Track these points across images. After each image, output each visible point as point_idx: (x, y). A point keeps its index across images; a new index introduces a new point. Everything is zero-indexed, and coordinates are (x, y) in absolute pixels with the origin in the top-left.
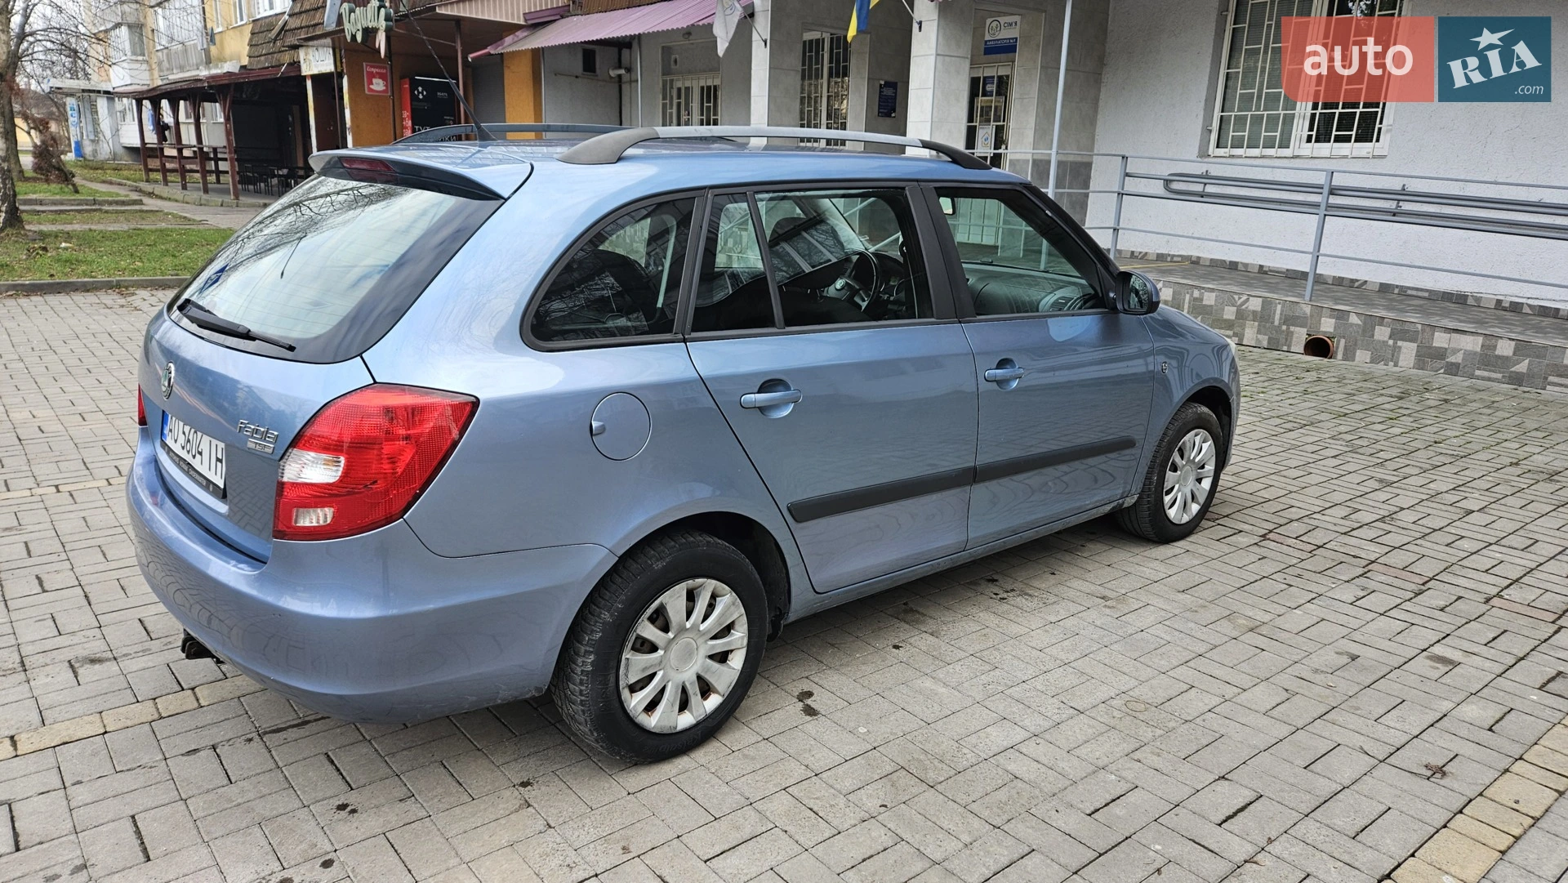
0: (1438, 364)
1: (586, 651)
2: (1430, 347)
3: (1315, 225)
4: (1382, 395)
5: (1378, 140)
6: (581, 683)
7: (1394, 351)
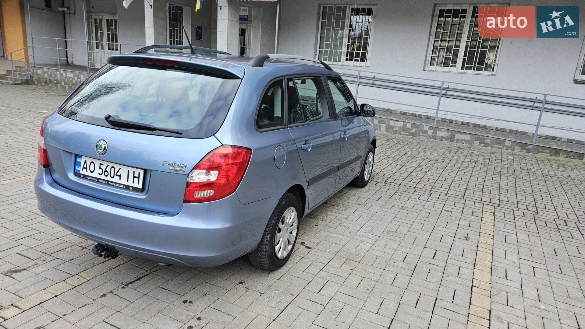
0: (391, 130)
1: (268, 234)
2: (389, 126)
3: (356, 87)
4: (383, 140)
5: (366, 62)
6: (266, 245)
7: (379, 127)
